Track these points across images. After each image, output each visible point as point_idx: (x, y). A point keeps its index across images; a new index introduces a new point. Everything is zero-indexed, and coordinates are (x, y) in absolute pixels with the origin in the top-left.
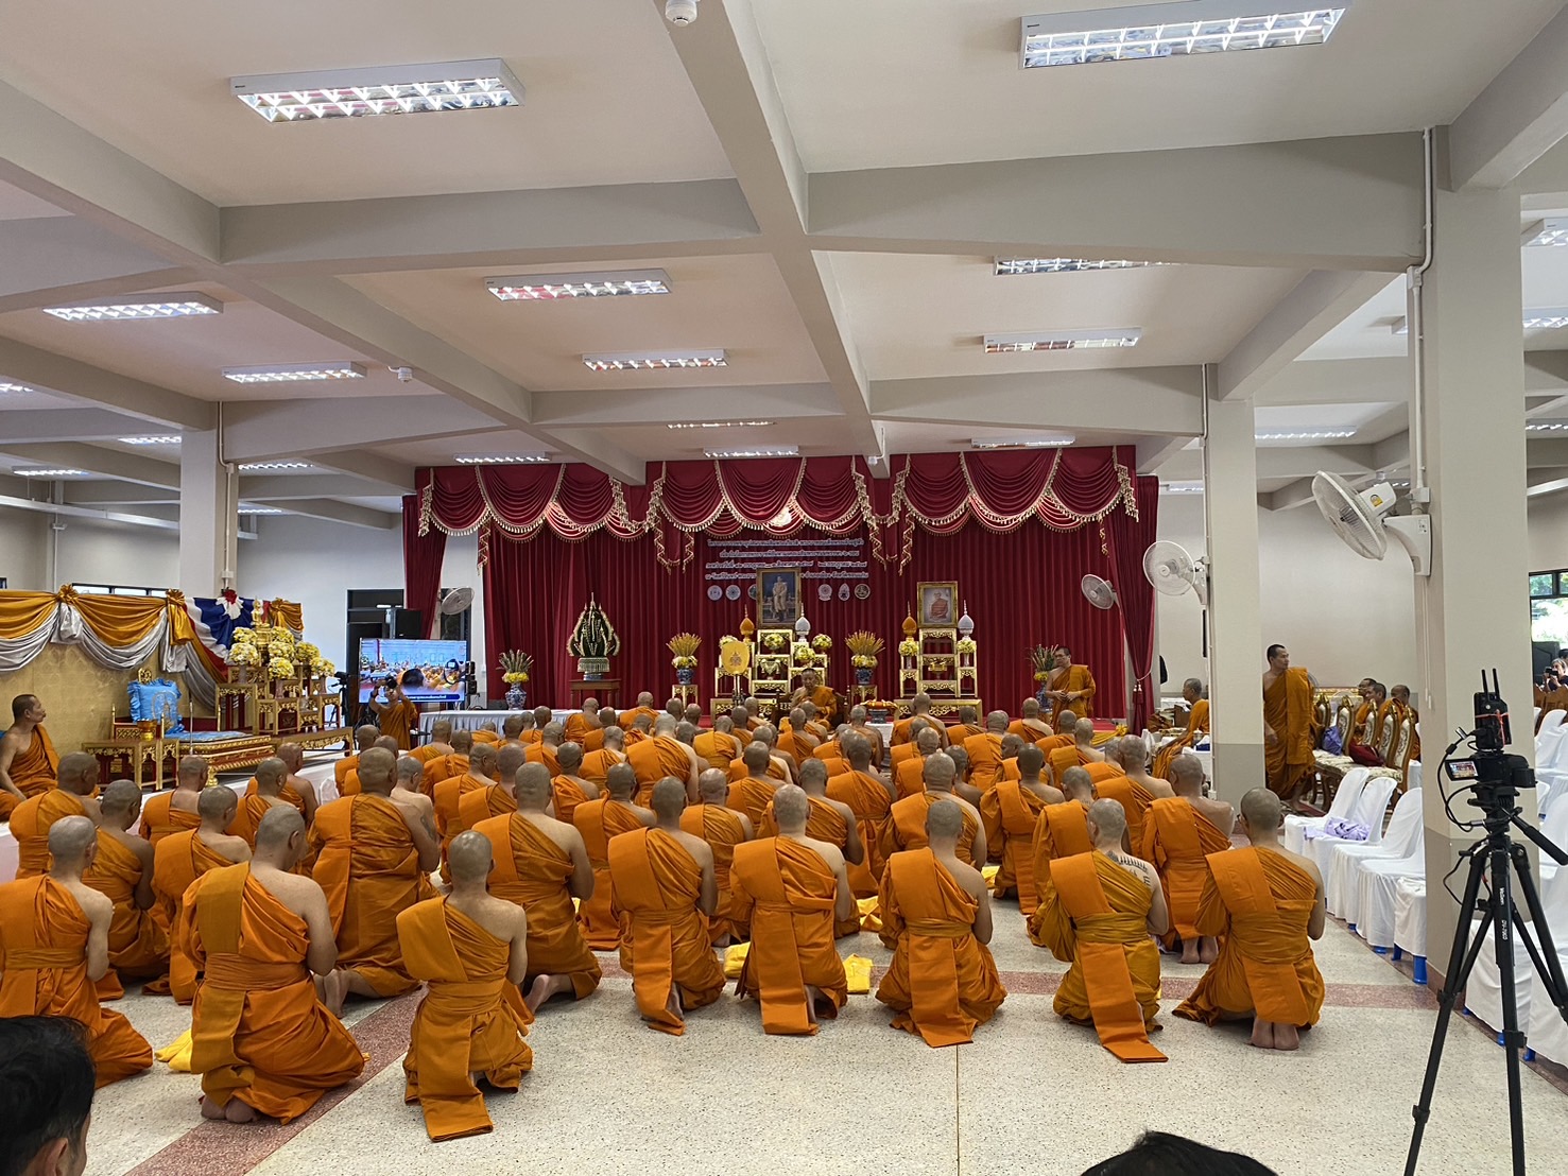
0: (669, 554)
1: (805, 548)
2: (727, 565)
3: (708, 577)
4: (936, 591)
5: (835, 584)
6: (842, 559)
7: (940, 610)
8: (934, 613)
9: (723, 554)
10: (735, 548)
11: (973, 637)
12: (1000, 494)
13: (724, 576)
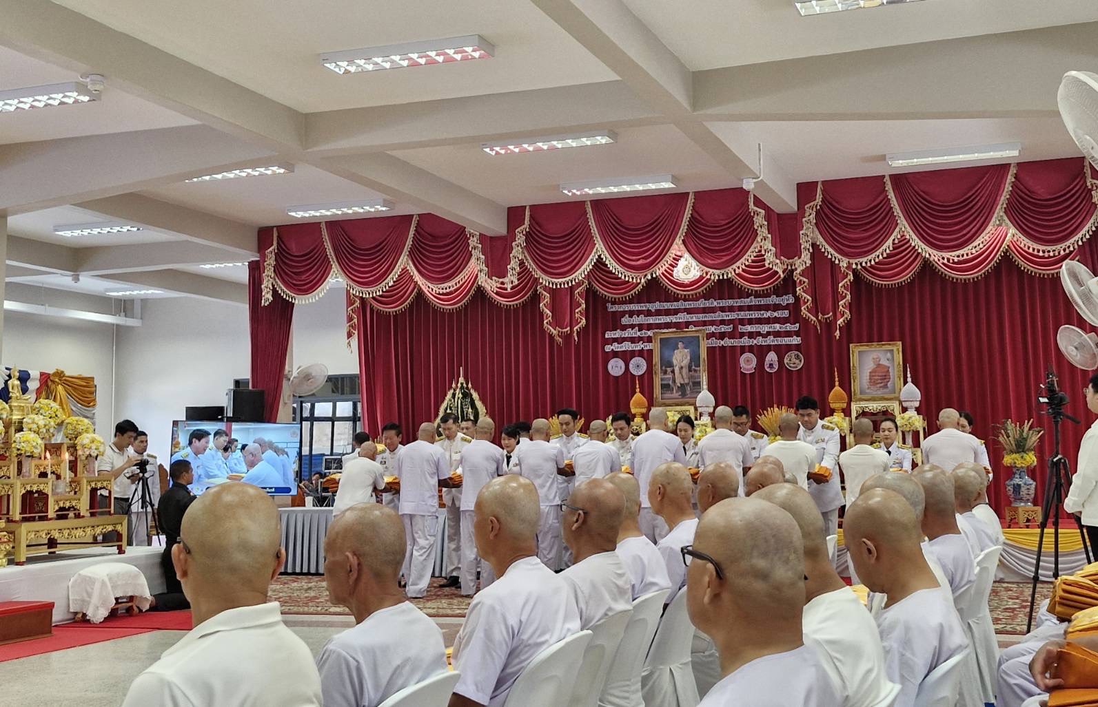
0: (557, 322)
1: (723, 309)
2: (628, 333)
3: (608, 348)
4: (874, 355)
5: (761, 352)
6: (768, 321)
7: (881, 377)
8: (872, 381)
9: (625, 320)
10: (639, 313)
11: (918, 410)
12: (938, 224)
13: (627, 346)
